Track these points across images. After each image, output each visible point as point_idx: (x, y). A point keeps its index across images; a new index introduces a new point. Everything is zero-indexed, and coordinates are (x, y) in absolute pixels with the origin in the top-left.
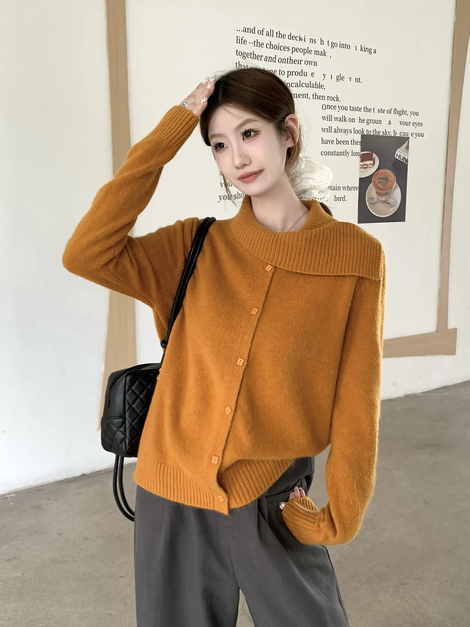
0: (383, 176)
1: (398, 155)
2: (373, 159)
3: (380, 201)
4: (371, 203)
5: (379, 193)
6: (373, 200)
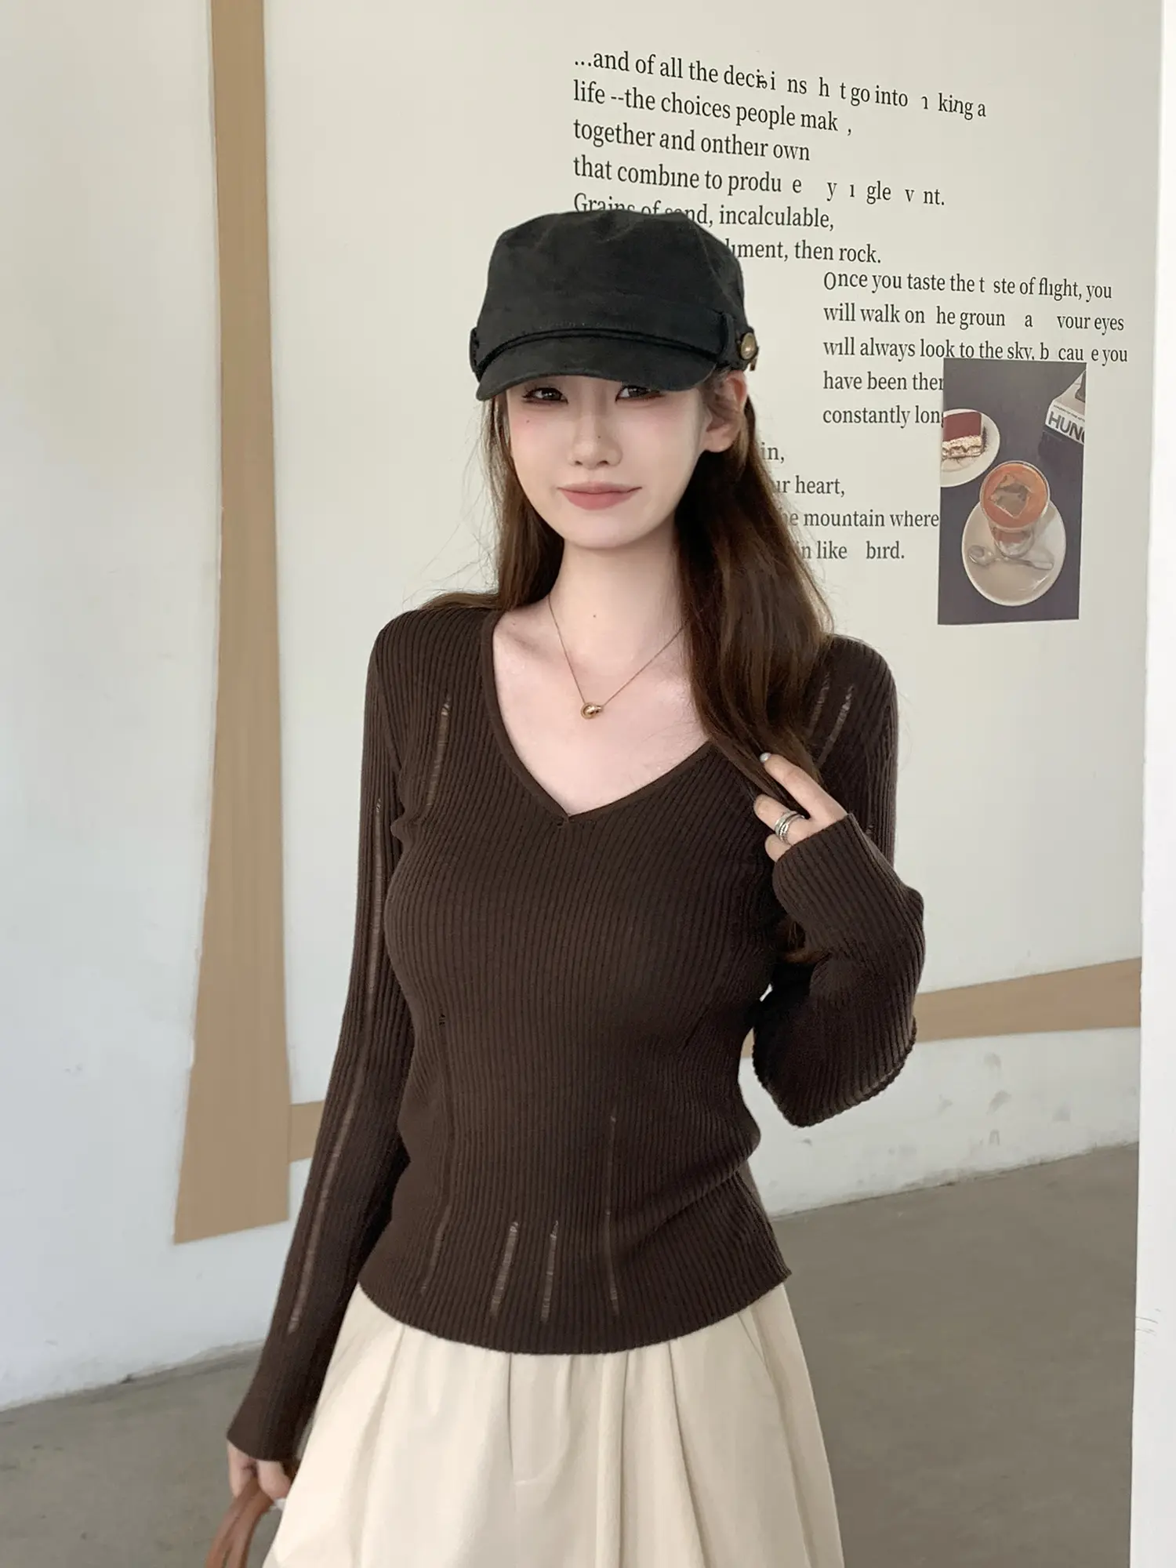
0: (1013, 482)
1: (1054, 417)
2: (982, 431)
3: (1005, 556)
4: (978, 564)
5: (1001, 532)
6: (983, 555)
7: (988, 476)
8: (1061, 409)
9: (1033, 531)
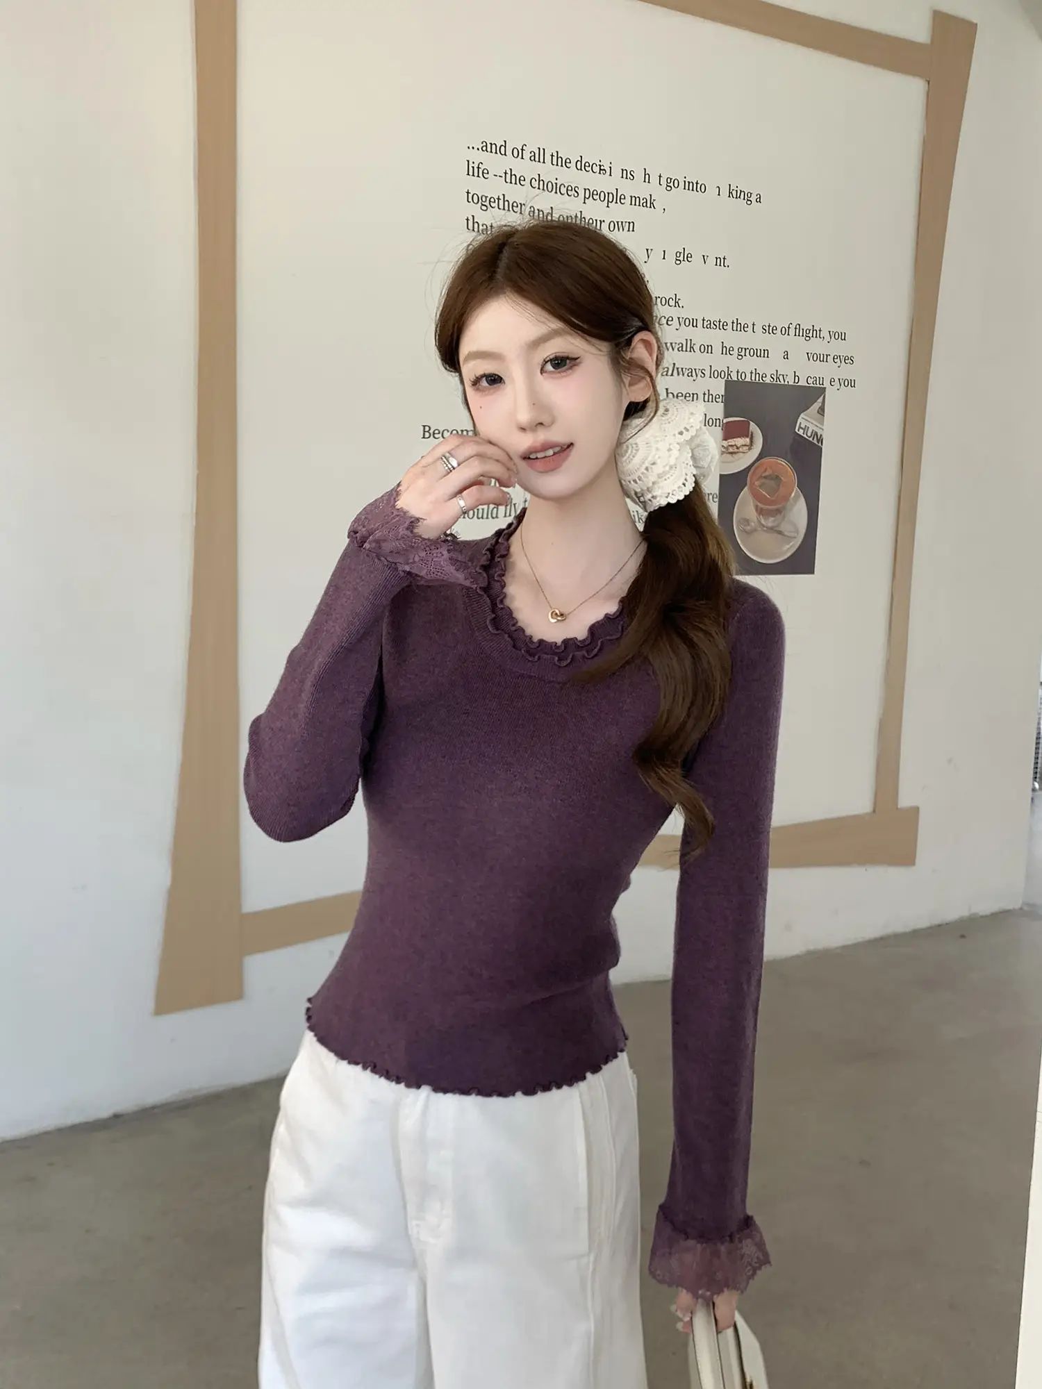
0: (771, 472)
1: (802, 426)
2: (750, 434)
3: (763, 526)
4: (746, 532)
5: (762, 509)
6: (749, 525)
7: (753, 468)
8: (806, 420)
9: (784, 508)
